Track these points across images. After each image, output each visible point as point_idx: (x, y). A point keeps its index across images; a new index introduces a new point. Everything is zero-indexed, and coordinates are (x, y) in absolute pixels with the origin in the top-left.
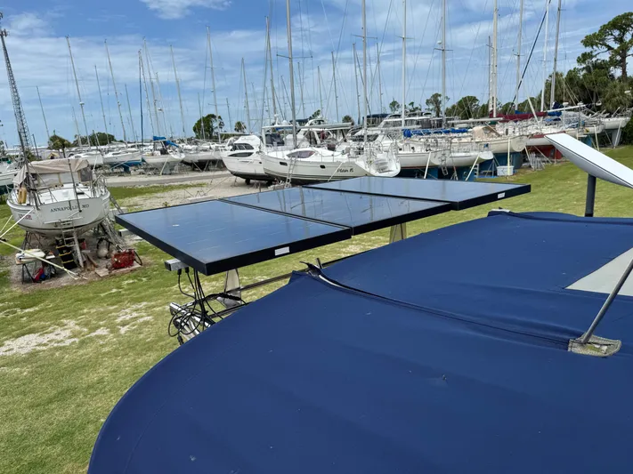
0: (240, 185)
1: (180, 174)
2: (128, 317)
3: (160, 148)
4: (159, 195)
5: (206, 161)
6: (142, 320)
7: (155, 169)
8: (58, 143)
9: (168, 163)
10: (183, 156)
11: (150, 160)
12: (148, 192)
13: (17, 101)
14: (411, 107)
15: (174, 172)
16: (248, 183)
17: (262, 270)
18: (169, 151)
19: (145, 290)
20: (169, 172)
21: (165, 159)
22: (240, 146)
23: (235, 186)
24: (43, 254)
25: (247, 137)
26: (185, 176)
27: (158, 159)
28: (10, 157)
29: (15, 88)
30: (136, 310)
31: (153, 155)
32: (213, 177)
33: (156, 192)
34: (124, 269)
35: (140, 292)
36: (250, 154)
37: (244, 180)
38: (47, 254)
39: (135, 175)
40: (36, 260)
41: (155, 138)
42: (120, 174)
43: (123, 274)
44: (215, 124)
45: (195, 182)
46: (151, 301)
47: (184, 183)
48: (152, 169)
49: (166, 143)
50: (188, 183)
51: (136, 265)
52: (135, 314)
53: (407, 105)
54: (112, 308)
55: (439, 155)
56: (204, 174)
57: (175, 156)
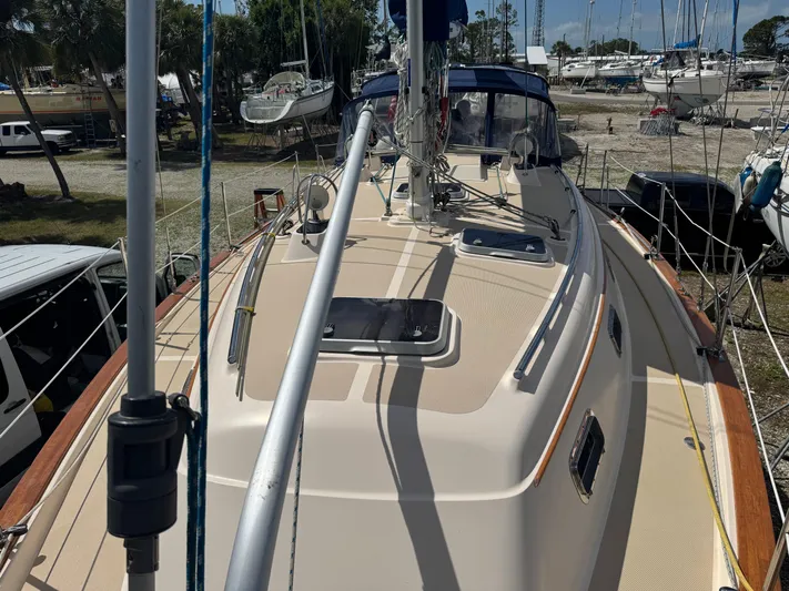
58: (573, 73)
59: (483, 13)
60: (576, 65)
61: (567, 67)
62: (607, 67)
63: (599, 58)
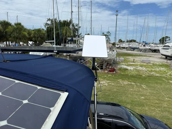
0: (164, 58)
1: (147, 52)
2: (103, 83)
3: (144, 44)
4: (136, 57)
5: (157, 50)
6: (105, 84)
7: (141, 50)
8: (121, 41)
9: (145, 49)
10: (150, 48)
11: (140, 48)
12: (134, 56)
15: (146, 52)
16: (166, 58)
17: (146, 84)
18: (146, 46)
19: (112, 78)
20: (144, 51)
21: (144, 48)
22: (166, 46)
23: (161, 58)
25: (169, 43)
26: (149, 53)
27: (142, 47)
30: (106, 82)
31: (141, 46)
32: (155, 55)
33: (136, 56)
34: (111, 72)
35: (110, 78)
36: (168, 49)
37: (165, 57)
39: (135, 51)
41: (143, 42)
42: (132, 51)
43: (111, 73)
45: (149, 55)
46: (110, 81)
47: (146, 55)
48: (140, 50)
49: (146, 43)
50: (147, 55)
51: (115, 72)
52: (105, 83)
54: (102, 80)
56: (155, 53)
57: (147, 47)
58: (123, 46)
59: (104, 33)
60: (124, 44)
61: (122, 45)
62: (131, 45)
63: (129, 43)
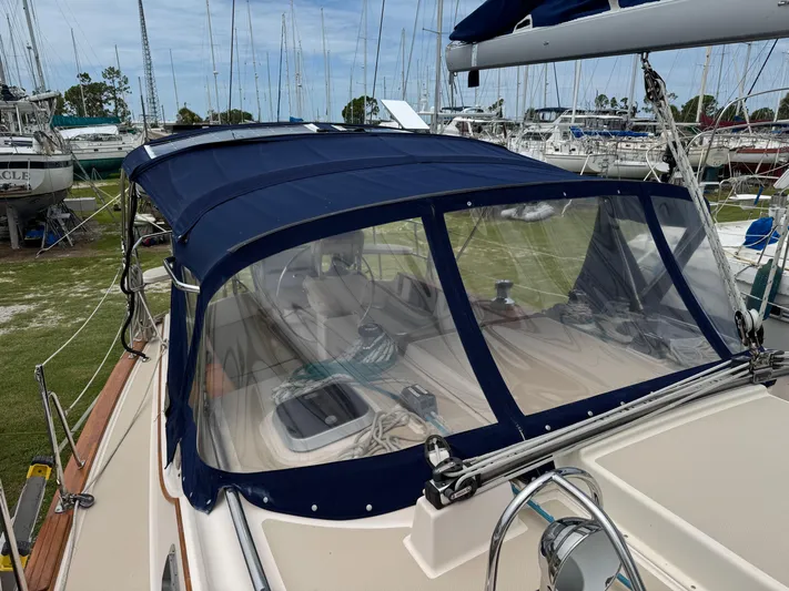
8: (188, 118)
13: (149, 67)
14: (623, 104)
24: (154, 219)
28: (135, 129)
29: (147, 49)
38: (157, 220)
40: (149, 224)
41: (291, 120)
44: (368, 109)
53: (618, 101)
55: (600, 160)
